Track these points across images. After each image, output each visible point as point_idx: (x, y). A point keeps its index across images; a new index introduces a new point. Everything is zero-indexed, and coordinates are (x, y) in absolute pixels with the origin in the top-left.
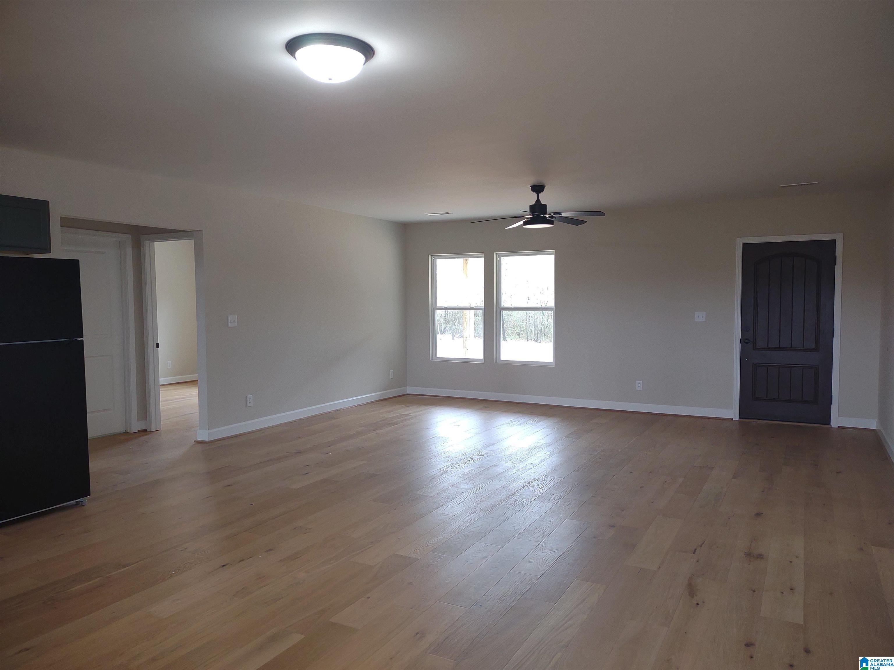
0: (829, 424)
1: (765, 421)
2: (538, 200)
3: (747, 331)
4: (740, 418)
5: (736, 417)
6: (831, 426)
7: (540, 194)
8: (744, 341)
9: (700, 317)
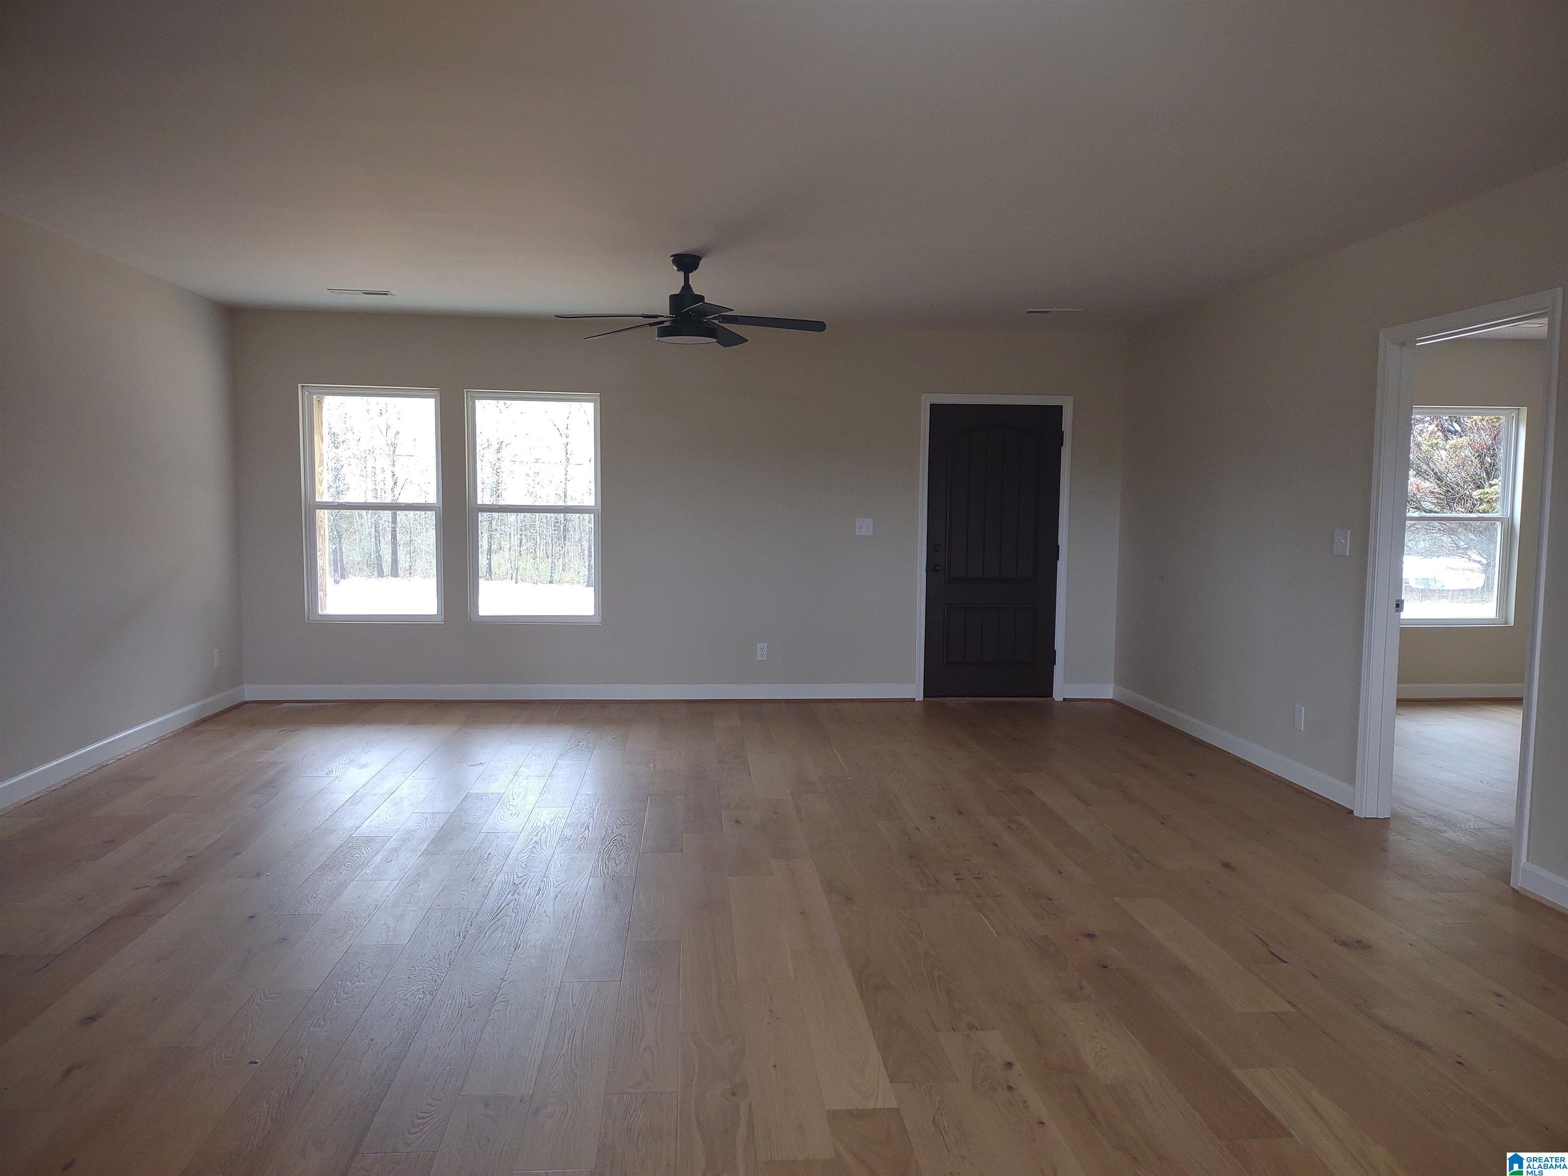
0: (1051, 696)
1: (965, 699)
2: (687, 286)
3: (936, 551)
4: (924, 696)
5: (920, 697)
6: (1054, 699)
7: (690, 274)
8: (932, 568)
9: (864, 527)
